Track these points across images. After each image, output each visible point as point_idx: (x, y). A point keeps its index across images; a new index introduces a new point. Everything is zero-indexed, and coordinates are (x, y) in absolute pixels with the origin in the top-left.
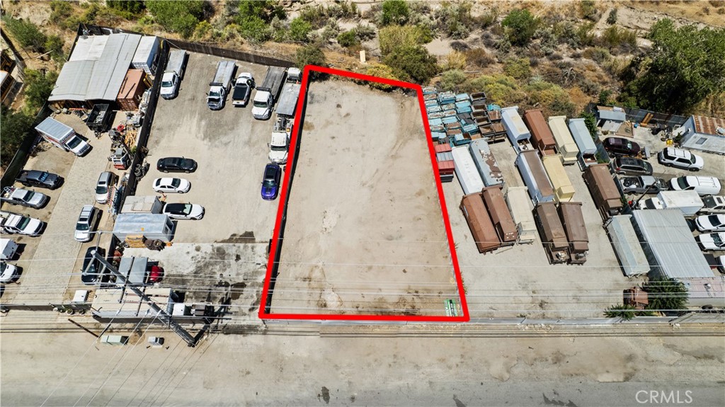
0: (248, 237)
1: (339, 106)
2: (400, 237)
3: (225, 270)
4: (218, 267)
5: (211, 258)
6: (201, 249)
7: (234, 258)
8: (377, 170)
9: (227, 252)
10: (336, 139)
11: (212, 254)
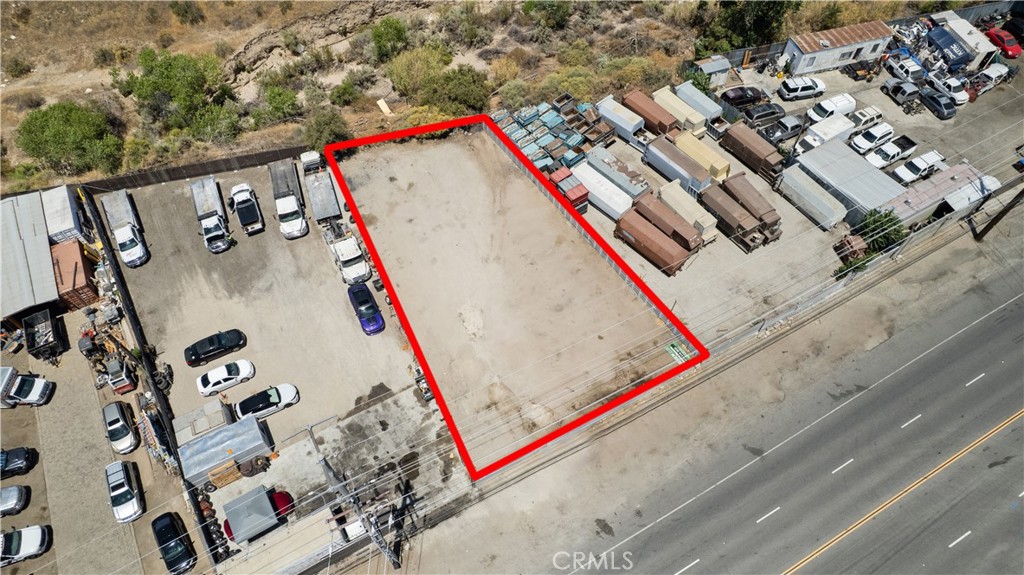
0: (380, 392)
1: (392, 179)
2: (570, 301)
3: (376, 449)
4: (364, 450)
5: (347, 443)
6: (326, 440)
7: (379, 427)
8: (492, 237)
9: (364, 426)
10: (415, 221)
11: (345, 438)
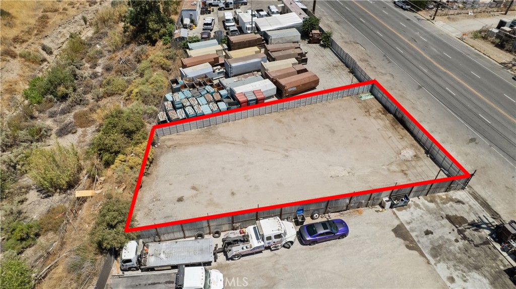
0: (400, 231)
1: (180, 200)
2: (327, 126)
3: (449, 240)
4: (451, 248)
6: (449, 275)
7: (430, 236)
8: (266, 150)
9: (431, 246)
11: (444, 260)
